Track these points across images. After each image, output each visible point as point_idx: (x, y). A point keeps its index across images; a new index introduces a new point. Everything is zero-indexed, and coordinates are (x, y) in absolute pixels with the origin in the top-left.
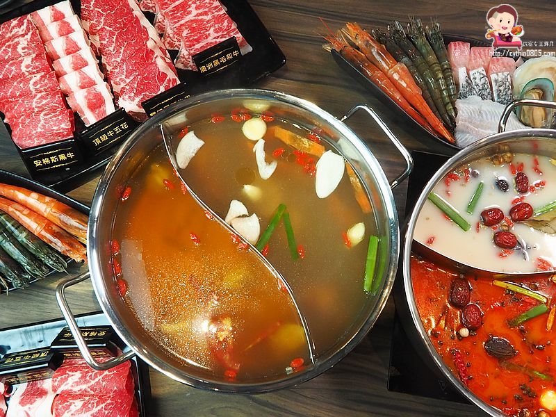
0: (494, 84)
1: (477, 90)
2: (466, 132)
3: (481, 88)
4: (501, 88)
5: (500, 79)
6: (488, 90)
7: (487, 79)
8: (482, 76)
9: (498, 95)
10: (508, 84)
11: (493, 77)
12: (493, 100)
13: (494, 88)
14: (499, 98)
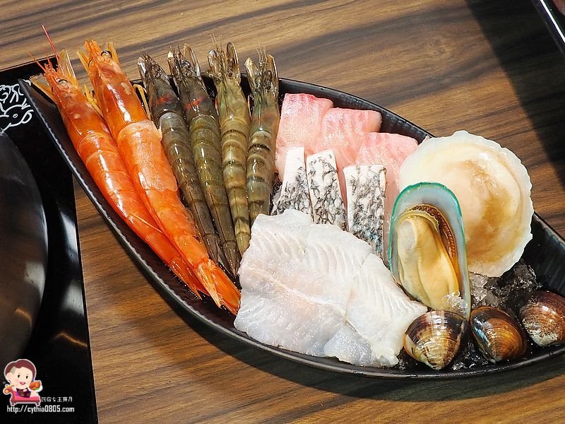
0: (349, 189)
1: (314, 200)
2: (259, 293)
3: (322, 195)
4: (365, 202)
5: (363, 180)
6: (338, 202)
7: (336, 176)
8: (327, 169)
9: (356, 216)
10: (378, 193)
11: (349, 172)
12: (345, 227)
13: (351, 199)
14: (356, 222)
